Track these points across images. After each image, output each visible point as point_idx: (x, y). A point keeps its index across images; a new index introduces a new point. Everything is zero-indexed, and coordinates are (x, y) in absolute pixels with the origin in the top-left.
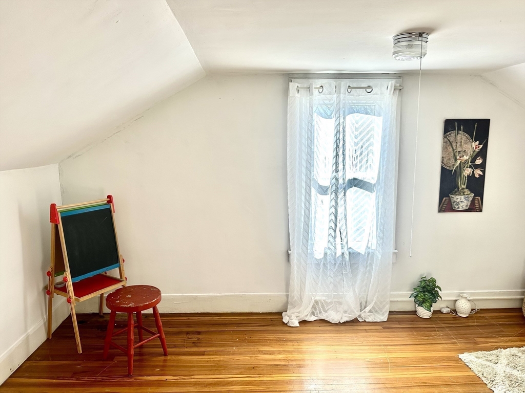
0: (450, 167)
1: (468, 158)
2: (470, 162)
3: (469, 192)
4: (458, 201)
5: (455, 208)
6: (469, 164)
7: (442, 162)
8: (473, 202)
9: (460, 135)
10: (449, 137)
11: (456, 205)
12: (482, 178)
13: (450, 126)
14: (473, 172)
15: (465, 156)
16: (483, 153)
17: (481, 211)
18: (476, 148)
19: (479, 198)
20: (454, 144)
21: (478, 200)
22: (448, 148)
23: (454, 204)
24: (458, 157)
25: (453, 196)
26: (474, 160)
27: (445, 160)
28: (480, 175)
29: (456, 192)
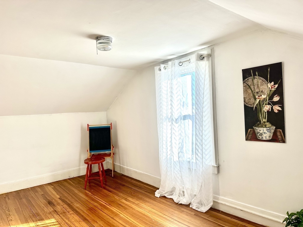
0: (251, 105)
1: (265, 96)
2: (268, 100)
3: (270, 125)
4: (261, 132)
5: (259, 138)
6: (267, 101)
7: (244, 101)
8: (275, 133)
9: (256, 79)
10: (247, 82)
11: (260, 135)
12: (282, 113)
13: (247, 73)
14: (272, 108)
15: (263, 96)
16: (280, 91)
17: (284, 142)
18: (272, 88)
19: (281, 130)
20: (252, 87)
21: (280, 132)
22: (248, 90)
23: (258, 134)
24: (257, 97)
25: (256, 128)
26: (271, 98)
27: (246, 100)
28: (278, 110)
29: (258, 125)
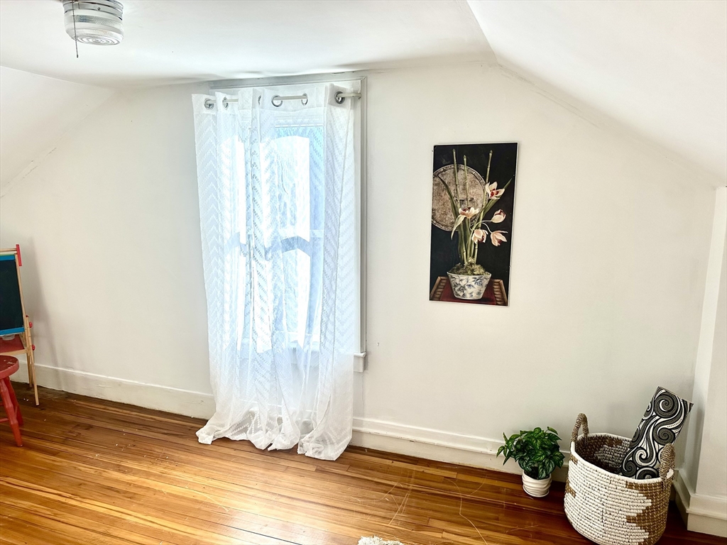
0: (447, 226)
1: (477, 211)
2: (481, 218)
3: (482, 270)
4: (463, 283)
5: (458, 295)
6: (481, 221)
7: (433, 218)
8: (490, 287)
9: (462, 172)
10: (443, 175)
11: (459, 290)
12: (506, 248)
13: (444, 156)
14: (488, 236)
15: (472, 209)
16: (506, 203)
17: (505, 303)
18: (492, 194)
19: (502, 281)
20: (452, 188)
21: (500, 284)
22: (443, 194)
23: (457, 289)
24: (460, 210)
25: (454, 275)
26: (489, 214)
27: (438, 215)
28: (500, 242)
29: (458, 269)
